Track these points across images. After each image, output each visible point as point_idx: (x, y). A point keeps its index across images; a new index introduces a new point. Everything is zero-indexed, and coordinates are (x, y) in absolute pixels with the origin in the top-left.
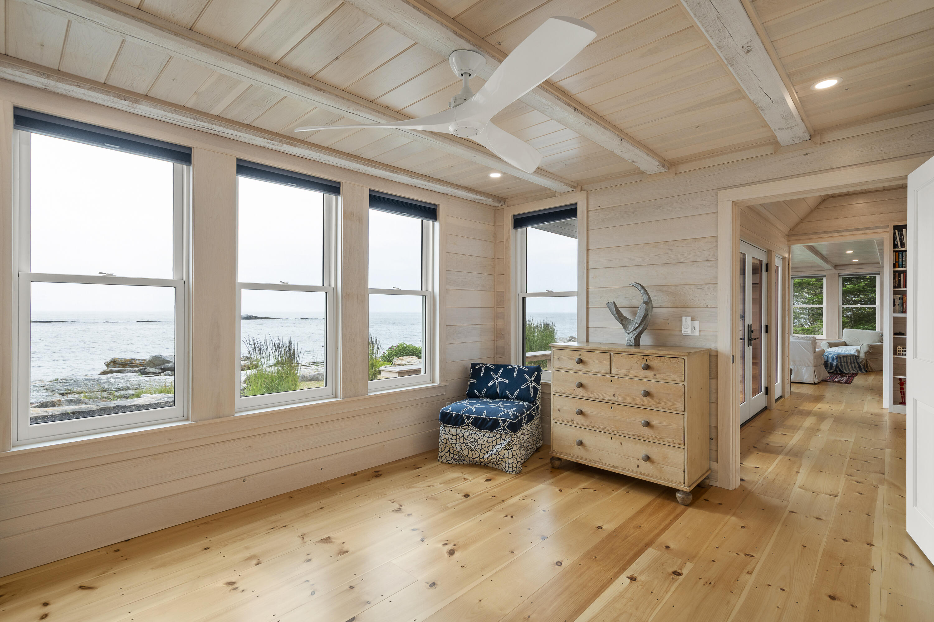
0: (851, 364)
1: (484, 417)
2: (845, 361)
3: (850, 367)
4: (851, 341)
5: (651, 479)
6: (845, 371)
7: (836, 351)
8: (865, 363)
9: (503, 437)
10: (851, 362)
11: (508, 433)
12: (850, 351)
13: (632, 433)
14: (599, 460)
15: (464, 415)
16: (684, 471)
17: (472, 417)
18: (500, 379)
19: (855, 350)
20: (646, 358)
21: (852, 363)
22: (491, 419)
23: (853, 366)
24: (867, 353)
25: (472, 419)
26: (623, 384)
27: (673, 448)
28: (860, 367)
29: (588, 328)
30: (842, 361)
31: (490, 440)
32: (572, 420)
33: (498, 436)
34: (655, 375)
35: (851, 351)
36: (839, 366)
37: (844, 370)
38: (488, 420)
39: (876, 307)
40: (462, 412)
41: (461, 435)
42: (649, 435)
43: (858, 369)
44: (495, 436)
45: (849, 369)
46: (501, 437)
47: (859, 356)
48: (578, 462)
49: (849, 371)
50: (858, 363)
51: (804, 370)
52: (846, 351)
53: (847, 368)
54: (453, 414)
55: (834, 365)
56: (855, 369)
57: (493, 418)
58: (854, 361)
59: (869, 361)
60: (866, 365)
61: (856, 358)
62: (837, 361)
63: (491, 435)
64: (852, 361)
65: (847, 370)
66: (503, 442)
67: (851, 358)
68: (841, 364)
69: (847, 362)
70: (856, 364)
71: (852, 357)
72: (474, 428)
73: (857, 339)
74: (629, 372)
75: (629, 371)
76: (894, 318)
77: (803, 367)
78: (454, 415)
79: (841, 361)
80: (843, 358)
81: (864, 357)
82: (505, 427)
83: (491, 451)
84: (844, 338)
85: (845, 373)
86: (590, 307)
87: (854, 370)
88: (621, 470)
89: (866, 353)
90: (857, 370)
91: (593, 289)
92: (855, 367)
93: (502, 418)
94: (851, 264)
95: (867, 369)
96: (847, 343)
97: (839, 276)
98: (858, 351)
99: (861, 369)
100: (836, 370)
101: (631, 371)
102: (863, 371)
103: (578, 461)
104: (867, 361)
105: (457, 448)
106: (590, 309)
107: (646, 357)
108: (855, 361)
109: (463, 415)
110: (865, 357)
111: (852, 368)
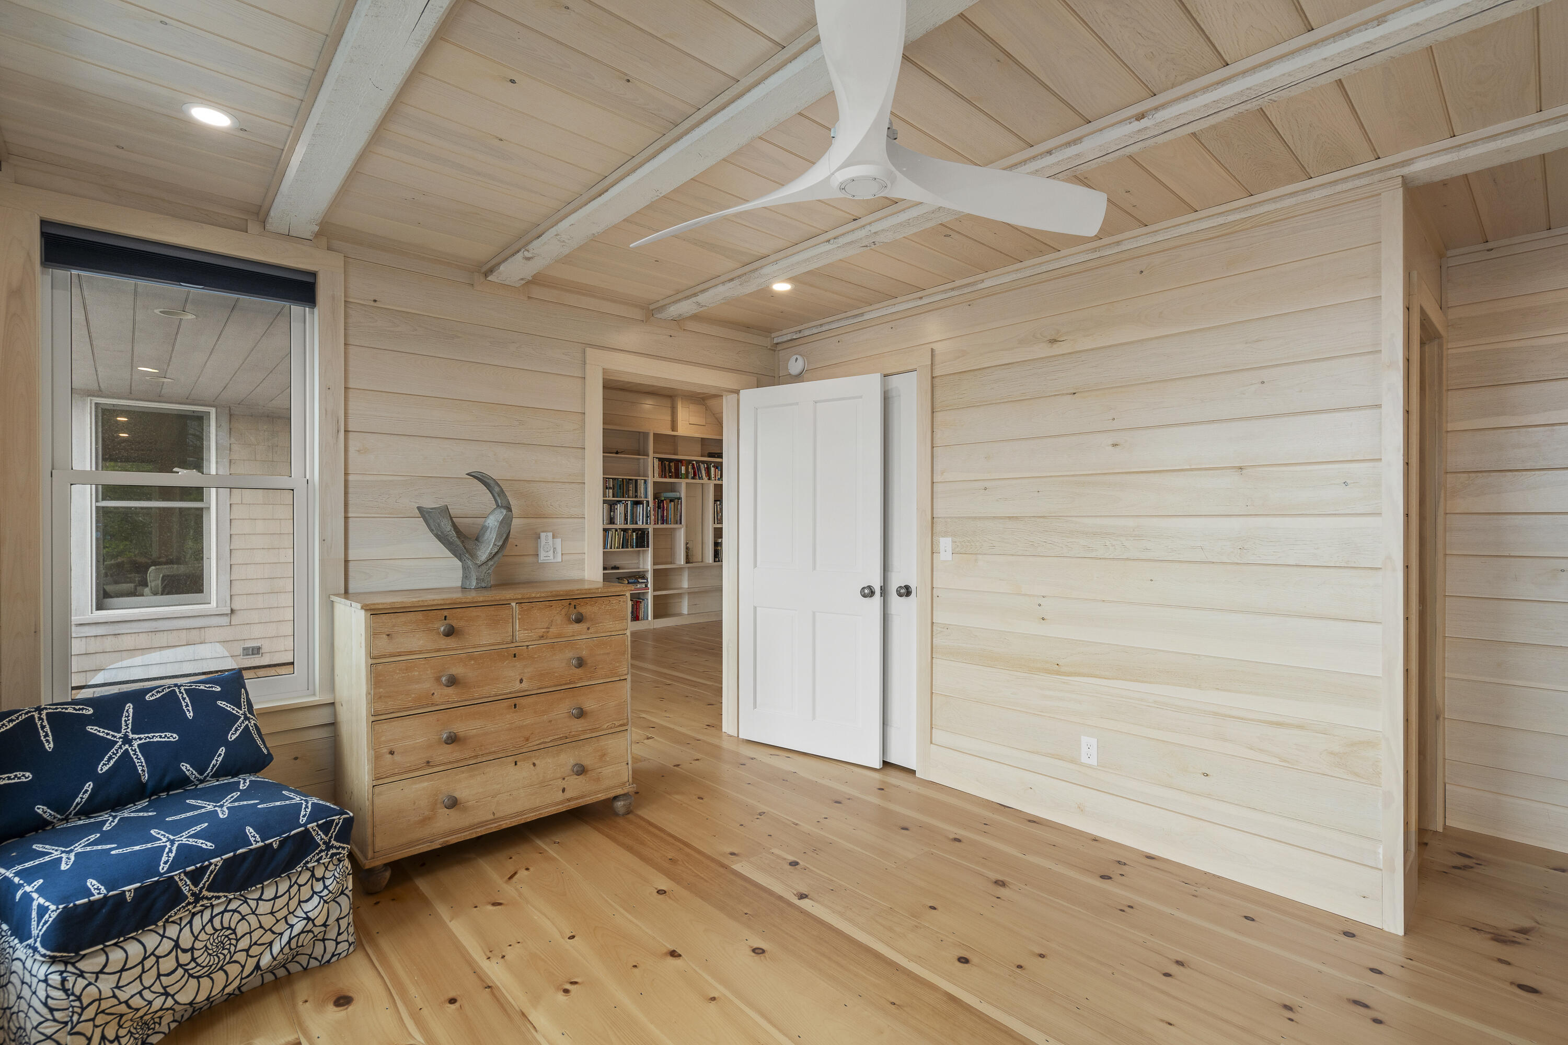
1: (261, 844)
5: (586, 799)
9: (319, 873)
11: (340, 853)
13: (552, 738)
14: (492, 817)
15: (180, 874)
16: (628, 764)
17: (212, 867)
18: (139, 740)
20: (573, 603)
22: (282, 843)
25: (212, 872)
26: (536, 656)
27: (614, 735)
29: (346, 562)
31: (280, 903)
32: (428, 762)
33: (306, 876)
34: (588, 629)
38: (275, 846)
40: (163, 868)
41: (167, 945)
42: (580, 729)
44: (296, 882)
46: (313, 875)
48: (448, 844)
54: (127, 894)
57: (293, 833)
63: (283, 887)
66: (319, 887)
72: (219, 898)
74: (548, 632)
75: (548, 630)
78: (129, 897)
82: (330, 841)
83: (281, 934)
86: (350, 515)
88: (532, 812)
91: (359, 478)
93: (320, 822)
101: (551, 630)
103: (447, 841)
105: (150, 1003)
106: (350, 520)
107: (575, 601)
109: (172, 877)
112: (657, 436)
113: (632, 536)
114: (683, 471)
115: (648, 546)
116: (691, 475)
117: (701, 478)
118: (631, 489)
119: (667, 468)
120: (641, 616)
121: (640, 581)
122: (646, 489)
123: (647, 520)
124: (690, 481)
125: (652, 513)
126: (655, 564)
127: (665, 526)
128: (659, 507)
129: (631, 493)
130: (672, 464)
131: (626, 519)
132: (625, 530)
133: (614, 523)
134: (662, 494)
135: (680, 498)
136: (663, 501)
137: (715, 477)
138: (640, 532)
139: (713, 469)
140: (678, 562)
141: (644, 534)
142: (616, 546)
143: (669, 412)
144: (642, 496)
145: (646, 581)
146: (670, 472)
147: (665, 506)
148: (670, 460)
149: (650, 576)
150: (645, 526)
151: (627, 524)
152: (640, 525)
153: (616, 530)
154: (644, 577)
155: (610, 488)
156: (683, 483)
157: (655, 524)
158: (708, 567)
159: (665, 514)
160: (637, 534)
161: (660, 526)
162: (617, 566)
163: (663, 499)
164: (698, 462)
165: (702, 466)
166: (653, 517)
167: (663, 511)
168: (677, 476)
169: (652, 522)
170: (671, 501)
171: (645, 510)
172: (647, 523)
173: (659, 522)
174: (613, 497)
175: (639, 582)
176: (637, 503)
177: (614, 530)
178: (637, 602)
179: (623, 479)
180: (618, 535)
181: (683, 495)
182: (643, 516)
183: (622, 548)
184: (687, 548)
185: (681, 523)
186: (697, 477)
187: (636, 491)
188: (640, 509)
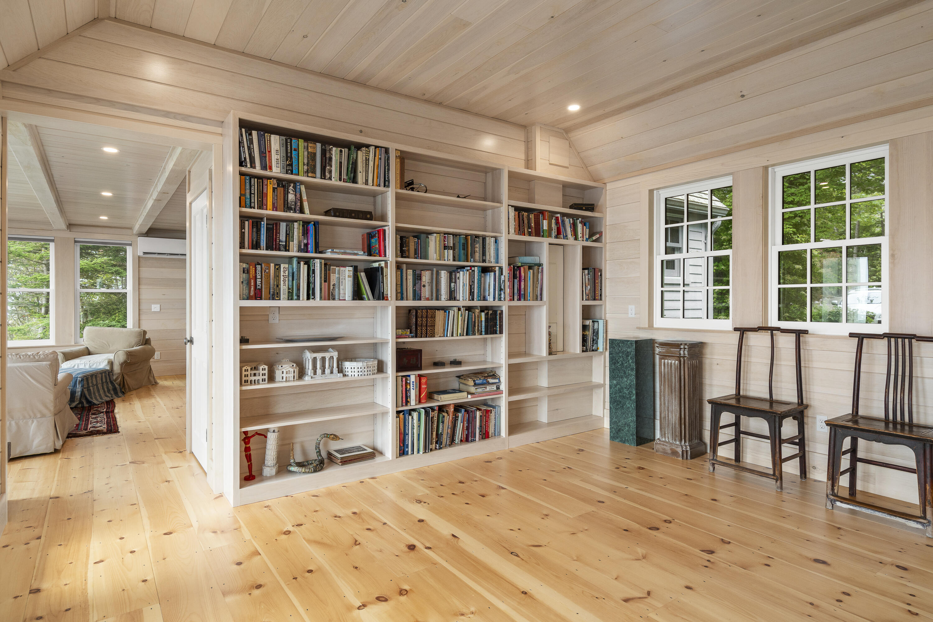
0: (103, 386)
2: (95, 383)
3: (101, 392)
4: (96, 347)
6: (95, 402)
7: (76, 367)
8: (120, 380)
10: (103, 383)
12: (98, 364)
19: (106, 363)
21: (105, 384)
23: (106, 390)
24: (125, 365)
28: (115, 389)
30: (90, 385)
35: (100, 364)
36: (86, 392)
37: (94, 399)
39: (126, 293)
43: (112, 392)
45: (100, 395)
47: (111, 371)
49: (101, 398)
50: (112, 382)
51: (33, 426)
52: (93, 365)
53: (97, 394)
55: (78, 394)
56: (108, 394)
58: (106, 381)
59: (126, 377)
60: (122, 383)
61: (109, 375)
62: (82, 386)
64: (104, 380)
65: (98, 398)
67: (102, 376)
68: (89, 390)
69: (97, 385)
70: (110, 385)
71: (104, 375)
73: (106, 343)
76: (241, 308)
77: (31, 421)
79: (88, 384)
80: (92, 379)
81: (119, 371)
84: (86, 343)
85: (96, 405)
87: (107, 396)
89: (122, 365)
90: (111, 394)
92: (109, 391)
94: (94, 224)
95: (123, 390)
96: (91, 349)
97: (76, 242)
98: (111, 363)
99: (116, 393)
100: (81, 402)
102: (120, 394)
104: (124, 378)
108: (108, 380)
110: (121, 370)
111: (104, 392)
112: (512, 175)
113: (479, 317)
114: (545, 227)
115: (501, 332)
116: (554, 233)
117: (566, 237)
118: (477, 249)
119: (526, 222)
120: (491, 431)
121: (491, 381)
122: (497, 250)
123: (500, 295)
124: (553, 240)
125: (507, 283)
126: (511, 355)
127: (522, 303)
128: (515, 277)
129: (477, 255)
130: (532, 216)
131: (471, 293)
132: (469, 309)
133: (455, 299)
134: (517, 258)
135: (540, 265)
136: (519, 268)
137: (583, 237)
138: (490, 312)
139: (580, 226)
140: (536, 353)
141: (496, 315)
142: (459, 331)
143: (522, 147)
144: (492, 260)
145: (497, 381)
146: (530, 227)
147: (523, 274)
148: (529, 210)
149: (503, 375)
150: (497, 303)
151: (473, 300)
152: (490, 301)
153: (459, 309)
154: (494, 376)
155: (451, 248)
156: (545, 242)
157: (510, 300)
158: (575, 358)
159: (523, 287)
160: (487, 314)
161: (516, 303)
162: (458, 359)
163: (520, 264)
164: (564, 215)
165: (567, 220)
166: (508, 291)
167: (520, 281)
168: (538, 234)
169: (508, 298)
170: (530, 268)
171: (497, 279)
172: (500, 299)
173: (516, 297)
174: (454, 260)
175: (489, 383)
176: (485, 270)
177: (456, 309)
178: (487, 411)
179: (467, 235)
180: (461, 316)
181: (545, 261)
182: (495, 289)
183: (467, 334)
184: (550, 334)
185: (541, 300)
186: (562, 236)
187: (484, 254)
188: (490, 278)
